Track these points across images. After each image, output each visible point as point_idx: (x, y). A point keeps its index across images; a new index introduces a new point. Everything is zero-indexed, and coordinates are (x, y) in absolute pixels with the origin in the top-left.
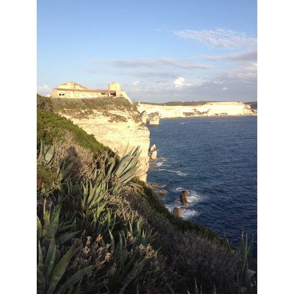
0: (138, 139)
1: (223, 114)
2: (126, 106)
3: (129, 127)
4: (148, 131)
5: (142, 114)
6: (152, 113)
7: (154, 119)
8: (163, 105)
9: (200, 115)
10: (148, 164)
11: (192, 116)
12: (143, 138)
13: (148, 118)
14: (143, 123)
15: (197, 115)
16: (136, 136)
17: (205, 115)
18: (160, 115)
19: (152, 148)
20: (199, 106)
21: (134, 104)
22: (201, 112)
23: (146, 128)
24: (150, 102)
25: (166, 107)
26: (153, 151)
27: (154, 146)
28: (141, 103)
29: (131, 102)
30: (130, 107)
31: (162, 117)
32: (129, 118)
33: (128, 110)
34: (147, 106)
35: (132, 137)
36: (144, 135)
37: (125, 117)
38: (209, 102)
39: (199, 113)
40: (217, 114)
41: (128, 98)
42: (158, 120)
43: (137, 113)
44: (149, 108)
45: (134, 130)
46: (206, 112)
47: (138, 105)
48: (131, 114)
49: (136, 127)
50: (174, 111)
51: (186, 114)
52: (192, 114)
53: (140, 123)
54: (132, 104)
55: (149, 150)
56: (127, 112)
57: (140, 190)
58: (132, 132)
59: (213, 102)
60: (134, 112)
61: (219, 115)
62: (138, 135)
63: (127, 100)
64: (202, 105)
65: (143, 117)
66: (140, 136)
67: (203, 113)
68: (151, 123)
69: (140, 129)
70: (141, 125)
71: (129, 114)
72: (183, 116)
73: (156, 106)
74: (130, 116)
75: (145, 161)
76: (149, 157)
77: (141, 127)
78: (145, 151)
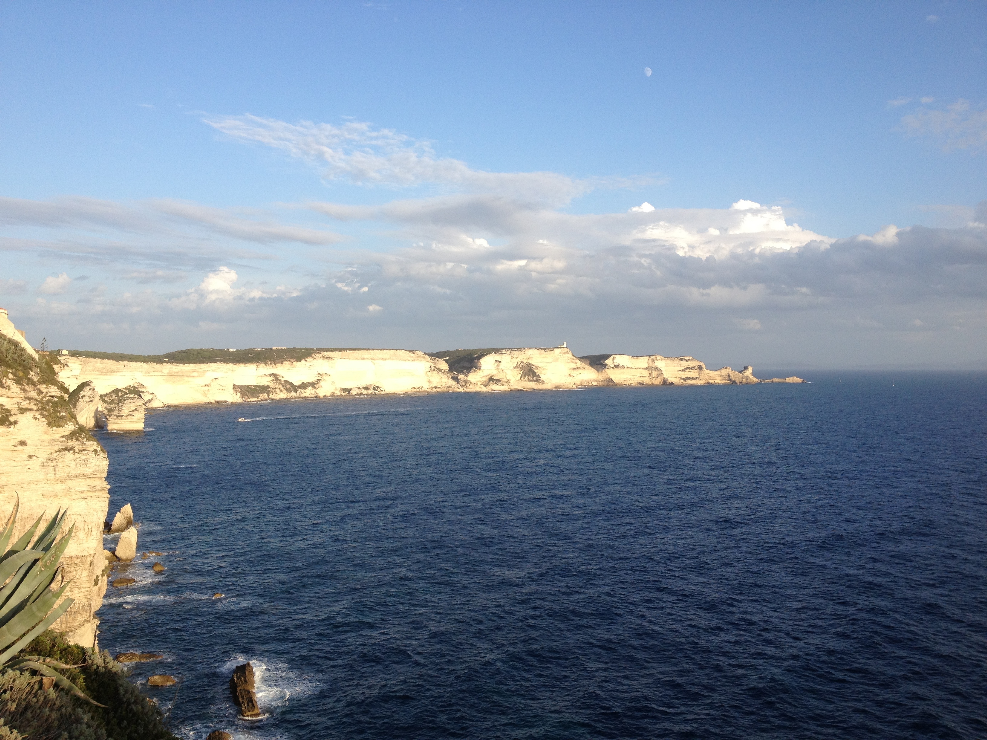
0: (59, 487)
1: (366, 388)
2: (9, 366)
3: (23, 443)
4: (102, 455)
5: (75, 396)
6: (116, 391)
7: (126, 409)
8: (158, 360)
9: (293, 394)
10: (104, 582)
11: (264, 396)
12: (82, 485)
13: (101, 407)
14: (81, 429)
15: (282, 395)
16: (51, 475)
17: (309, 393)
18: (146, 397)
19: (119, 519)
20: (287, 364)
21: (42, 357)
22: (297, 383)
23: (93, 445)
24: (109, 351)
25: (168, 368)
26: (121, 529)
27: (127, 509)
28: (73, 354)
29: (30, 350)
30: (27, 369)
31: (155, 404)
32: (23, 411)
33: (18, 381)
34: (98, 363)
35: (37, 482)
36: (88, 471)
37: (8, 406)
38: (320, 350)
39: (290, 387)
40: (349, 390)
41: (18, 337)
42: (140, 415)
43: (54, 391)
44: (103, 372)
45: (43, 456)
46: (313, 385)
47: (59, 362)
48: (33, 394)
49: (51, 442)
50: (206, 380)
51: (244, 390)
52: (264, 389)
53: (70, 427)
54: (36, 356)
55: (108, 526)
56: (15, 388)
57: (66, 682)
58: (35, 464)
59: (332, 350)
60: (43, 387)
61: (354, 392)
62: (61, 474)
63: (16, 344)
64: (299, 359)
65: (81, 403)
66: (70, 477)
67: (304, 386)
68: (113, 426)
69: (67, 449)
70: (72, 435)
71: (22, 395)
72: (234, 398)
73: (133, 364)
74: (25, 404)
75: (91, 571)
76: (108, 553)
77: (71, 443)
78: (89, 533)
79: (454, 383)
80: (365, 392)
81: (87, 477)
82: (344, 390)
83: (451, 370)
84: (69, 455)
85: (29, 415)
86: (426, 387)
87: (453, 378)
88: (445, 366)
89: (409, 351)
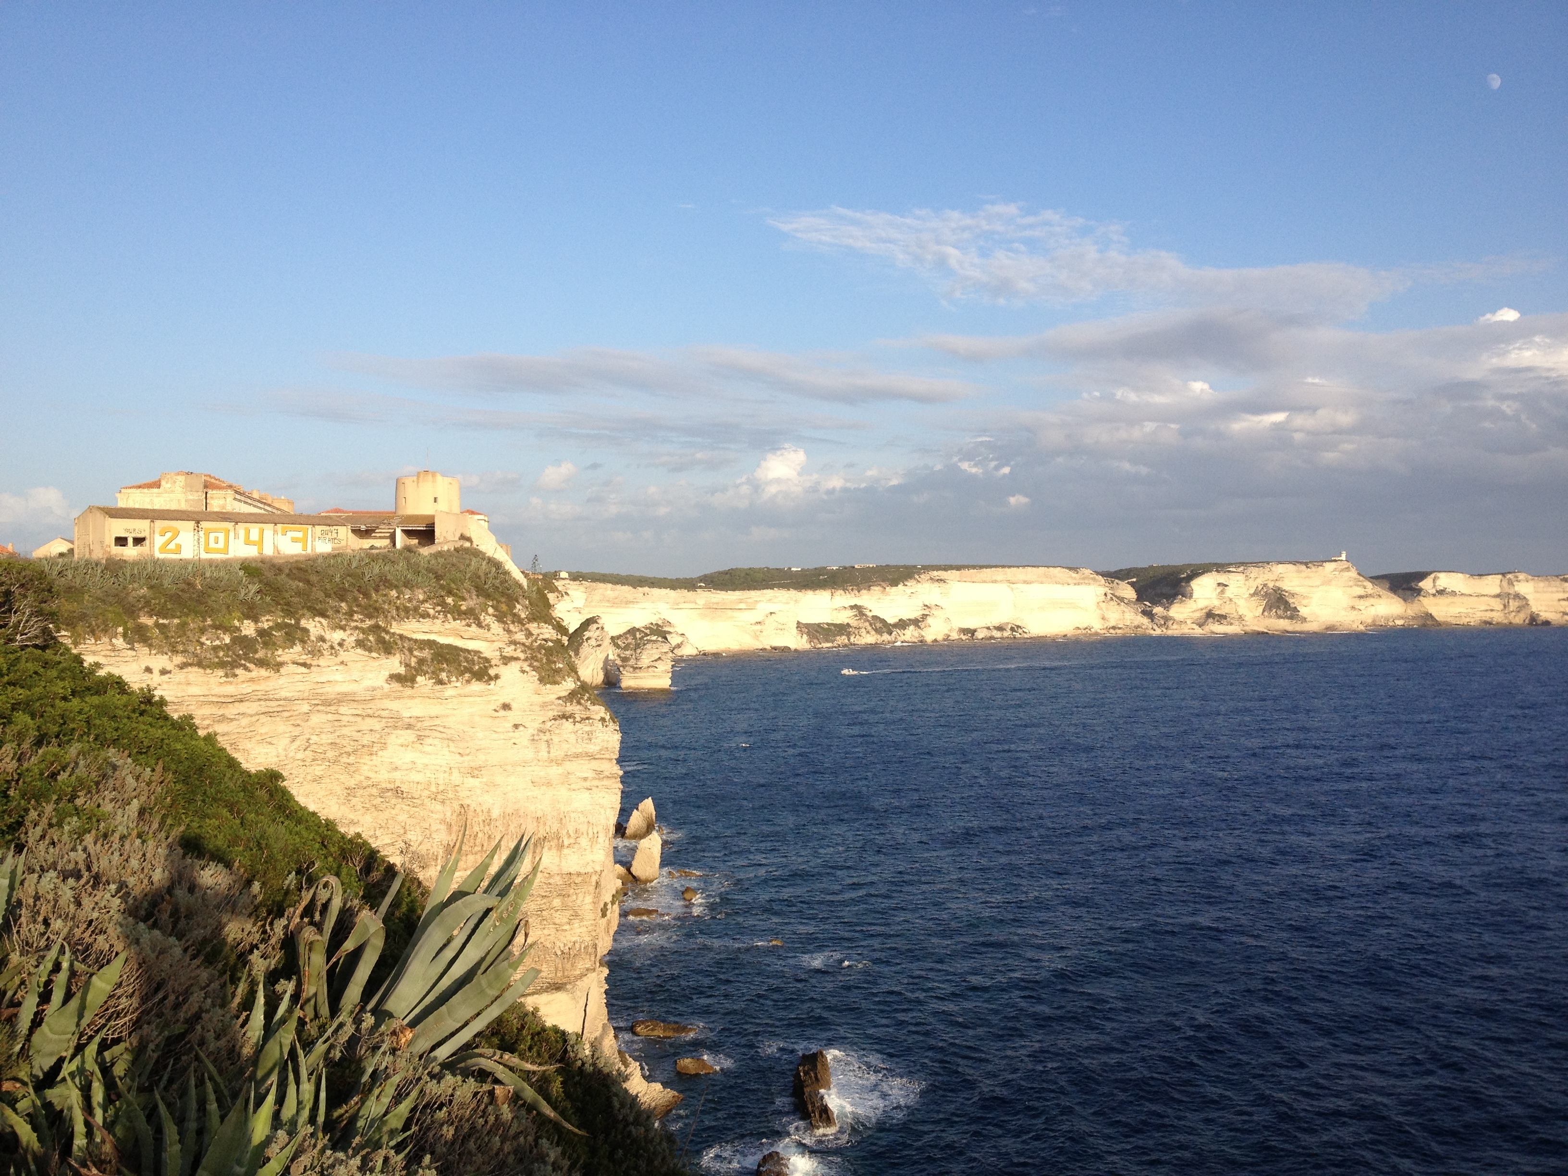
0: (555, 771)
1: (1000, 628)
2: (488, 596)
3: (506, 707)
4: (613, 726)
5: (577, 637)
6: (632, 631)
7: (646, 659)
8: (690, 585)
9: (886, 637)
10: (614, 912)
11: (842, 640)
12: (584, 768)
13: (612, 654)
14: (584, 688)
15: (869, 638)
16: (544, 754)
17: (910, 635)
18: (674, 640)
19: (636, 820)
20: (876, 590)
21: (532, 582)
22: (891, 620)
23: (599, 711)
24: (623, 572)
25: (704, 597)
26: (640, 836)
27: (648, 805)
28: (576, 577)
29: (517, 574)
30: (512, 600)
31: (688, 651)
32: (506, 660)
33: (500, 618)
34: (608, 590)
35: (525, 763)
36: (592, 748)
37: (487, 654)
38: (927, 568)
39: (881, 625)
40: (973, 632)
41: (501, 555)
42: (665, 666)
43: (547, 632)
44: (615, 603)
45: (533, 726)
46: (916, 622)
47: (554, 590)
48: (520, 637)
49: (544, 705)
50: (758, 614)
51: (813, 631)
52: (842, 629)
53: (569, 685)
54: (524, 582)
55: (620, 830)
56: (496, 627)
57: (529, 1093)
58: (524, 736)
59: (946, 568)
60: (533, 627)
61: (980, 635)
62: (556, 753)
63: (498, 565)
64: (894, 583)
65: (585, 649)
66: (569, 757)
67: (902, 624)
68: (629, 681)
69: (565, 717)
70: (573, 696)
71: (506, 637)
72: (798, 642)
73: (656, 591)
74: (509, 651)
75: (597, 896)
76: (620, 869)
77: (571, 708)
78: (594, 839)
79: (1145, 621)
80: (997, 634)
81: (592, 757)
82: (964, 631)
83: (1140, 599)
84: (567, 725)
85: (515, 666)
86: (1097, 626)
87: (1144, 613)
88: (1129, 593)
89: (1070, 569)
